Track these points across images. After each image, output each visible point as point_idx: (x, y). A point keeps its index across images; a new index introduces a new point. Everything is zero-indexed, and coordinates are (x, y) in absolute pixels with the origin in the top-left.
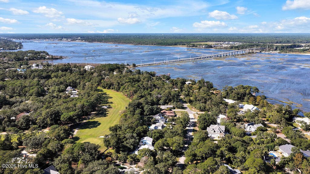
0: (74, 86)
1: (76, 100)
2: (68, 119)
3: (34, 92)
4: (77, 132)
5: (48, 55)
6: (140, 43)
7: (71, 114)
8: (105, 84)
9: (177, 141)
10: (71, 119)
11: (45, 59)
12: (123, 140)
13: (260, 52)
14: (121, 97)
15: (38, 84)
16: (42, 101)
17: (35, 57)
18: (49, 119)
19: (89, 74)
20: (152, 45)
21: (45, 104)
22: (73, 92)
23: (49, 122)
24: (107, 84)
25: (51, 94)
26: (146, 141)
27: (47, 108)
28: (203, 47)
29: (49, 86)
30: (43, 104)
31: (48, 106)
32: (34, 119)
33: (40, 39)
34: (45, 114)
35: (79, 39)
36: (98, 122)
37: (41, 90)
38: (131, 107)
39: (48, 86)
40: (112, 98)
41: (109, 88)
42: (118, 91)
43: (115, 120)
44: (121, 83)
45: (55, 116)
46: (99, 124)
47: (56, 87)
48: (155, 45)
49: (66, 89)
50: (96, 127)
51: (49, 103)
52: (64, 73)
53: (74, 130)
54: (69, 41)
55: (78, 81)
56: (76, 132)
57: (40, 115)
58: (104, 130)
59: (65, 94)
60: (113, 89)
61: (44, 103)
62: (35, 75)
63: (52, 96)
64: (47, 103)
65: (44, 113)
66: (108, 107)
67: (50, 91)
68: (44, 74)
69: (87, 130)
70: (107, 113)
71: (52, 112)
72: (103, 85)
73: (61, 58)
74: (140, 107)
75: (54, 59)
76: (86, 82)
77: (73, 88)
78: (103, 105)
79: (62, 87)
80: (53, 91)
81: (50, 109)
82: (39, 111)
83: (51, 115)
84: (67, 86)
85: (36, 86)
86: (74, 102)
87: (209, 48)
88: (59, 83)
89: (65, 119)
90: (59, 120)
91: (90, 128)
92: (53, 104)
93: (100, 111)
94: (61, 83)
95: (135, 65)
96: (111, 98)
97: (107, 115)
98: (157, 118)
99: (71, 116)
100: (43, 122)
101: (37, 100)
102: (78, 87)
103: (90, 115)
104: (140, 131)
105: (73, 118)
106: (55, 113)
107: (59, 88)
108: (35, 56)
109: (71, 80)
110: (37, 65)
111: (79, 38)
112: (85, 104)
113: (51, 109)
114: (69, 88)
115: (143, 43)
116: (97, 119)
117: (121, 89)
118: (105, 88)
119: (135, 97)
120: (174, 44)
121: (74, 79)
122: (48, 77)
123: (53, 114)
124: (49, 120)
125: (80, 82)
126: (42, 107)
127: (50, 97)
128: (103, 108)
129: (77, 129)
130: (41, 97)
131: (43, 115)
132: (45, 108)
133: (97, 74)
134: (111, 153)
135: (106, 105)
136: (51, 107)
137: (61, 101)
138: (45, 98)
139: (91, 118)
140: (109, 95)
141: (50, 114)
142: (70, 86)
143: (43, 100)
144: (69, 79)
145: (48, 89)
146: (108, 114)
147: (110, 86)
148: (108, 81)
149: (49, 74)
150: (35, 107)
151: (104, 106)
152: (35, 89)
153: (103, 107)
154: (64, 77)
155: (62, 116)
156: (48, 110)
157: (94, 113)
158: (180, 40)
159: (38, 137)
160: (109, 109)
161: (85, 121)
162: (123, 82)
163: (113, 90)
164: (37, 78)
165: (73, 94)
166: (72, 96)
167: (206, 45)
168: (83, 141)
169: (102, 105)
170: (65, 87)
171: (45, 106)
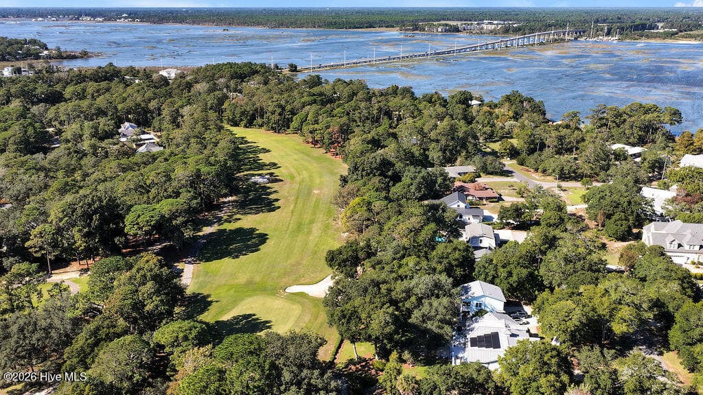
0: (144, 119)
1: (166, 160)
2: (154, 227)
3: (11, 141)
4: (195, 275)
5: (47, 49)
6: (281, 25)
7: (165, 207)
8: (238, 111)
9: (628, 299)
10: (163, 227)
11: (37, 57)
12: (408, 305)
13: (576, 39)
14: (298, 147)
15: (23, 115)
16: (42, 169)
17: (9, 54)
18: (80, 231)
19: (179, 86)
20: (314, 27)
21: (52, 177)
22: (143, 137)
23: (80, 243)
24: (243, 113)
25: (70, 145)
26: (483, 299)
27: (63, 191)
28: (440, 30)
29: (62, 123)
30: (46, 176)
31: (66, 184)
32: (15, 231)
33: (20, 17)
34: (61, 215)
35: (125, 18)
36: (253, 230)
37: (35, 132)
38: (362, 176)
39: (56, 123)
40: (268, 151)
41: (250, 124)
42: (279, 132)
43: (312, 222)
44: (288, 107)
45: (104, 221)
46: (263, 238)
47: (86, 123)
48: (319, 26)
49: (120, 131)
50: (255, 248)
51: (70, 171)
52: (104, 84)
53: (180, 266)
54: (100, 22)
55: (153, 105)
56: (191, 276)
57: (42, 218)
58: (292, 261)
59: (121, 144)
60: (261, 126)
61: (51, 174)
62: (12, 91)
63: (76, 152)
64: (60, 174)
65: (55, 210)
66: (268, 179)
67: (68, 134)
68: (41, 89)
69: (226, 264)
70: (272, 197)
71: (90, 205)
72: (231, 117)
73: (85, 55)
74: (390, 173)
75: (65, 58)
76: (182, 107)
77: (139, 124)
78: (251, 172)
79: (104, 123)
80: (79, 137)
81: (77, 192)
82: (32, 203)
83: (87, 217)
84: (119, 122)
85: (17, 120)
86: (161, 166)
87: (453, 31)
88: (93, 111)
89: (140, 228)
90: (120, 232)
91: (237, 257)
92: (86, 175)
93: (247, 191)
94: (101, 112)
95: (296, 67)
96: (266, 151)
97: (277, 204)
98: (455, 206)
99: (163, 216)
100: (55, 245)
101: (23, 164)
102: (156, 123)
103: (219, 207)
104: (449, 263)
105: (174, 222)
106: (101, 207)
107: (96, 128)
108: (8, 50)
109: (130, 103)
110: (18, 71)
111: (124, 15)
112: (204, 169)
113: (82, 192)
114: (126, 127)
115: (292, 23)
116: (247, 221)
117: (294, 124)
118: (236, 124)
119: (355, 143)
120: (366, 25)
121: (139, 99)
122: (54, 98)
123: (95, 212)
124: (77, 236)
125: (159, 109)
126: (46, 186)
127: (70, 153)
128: (255, 183)
129: (189, 263)
130: (40, 156)
131: (52, 217)
132: (59, 190)
133: (208, 85)
134: (365, 360)
135: (260, 172)
136: (81, 188)
137: (111, 166)
138: (51, 156)
139: (225, 217)
140: (255, 145)
141: (79, 211)
142: (129, 121)
143: (45, 163)
144: (124, 100)
145: (59, 132)
146: (277, 200)
147: (253, 118)
148: (247, 104)
149: (58, 88)
150: (18, 187)
151: (254, 175)
152: (16, 129)
153: (254, 179)
154: (107, 95)
155: (129, 218)
156: (69, 198)
157: (229, 202)
158: (377, 18)
159: (40, 311)
160: (275, 186)
161: (207, 230)
162: (297, 104)
163: (263, 130)
164: (18, 100)
165: (145, 144)
166: (142, 149)
167: (447, 25)
168: (229, 310)
169: (246, 173)
170: (116, 123)
171: (55, 185)
